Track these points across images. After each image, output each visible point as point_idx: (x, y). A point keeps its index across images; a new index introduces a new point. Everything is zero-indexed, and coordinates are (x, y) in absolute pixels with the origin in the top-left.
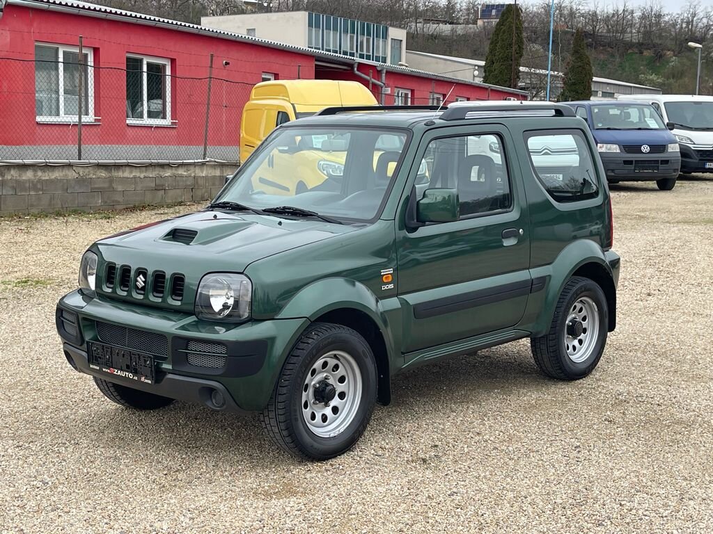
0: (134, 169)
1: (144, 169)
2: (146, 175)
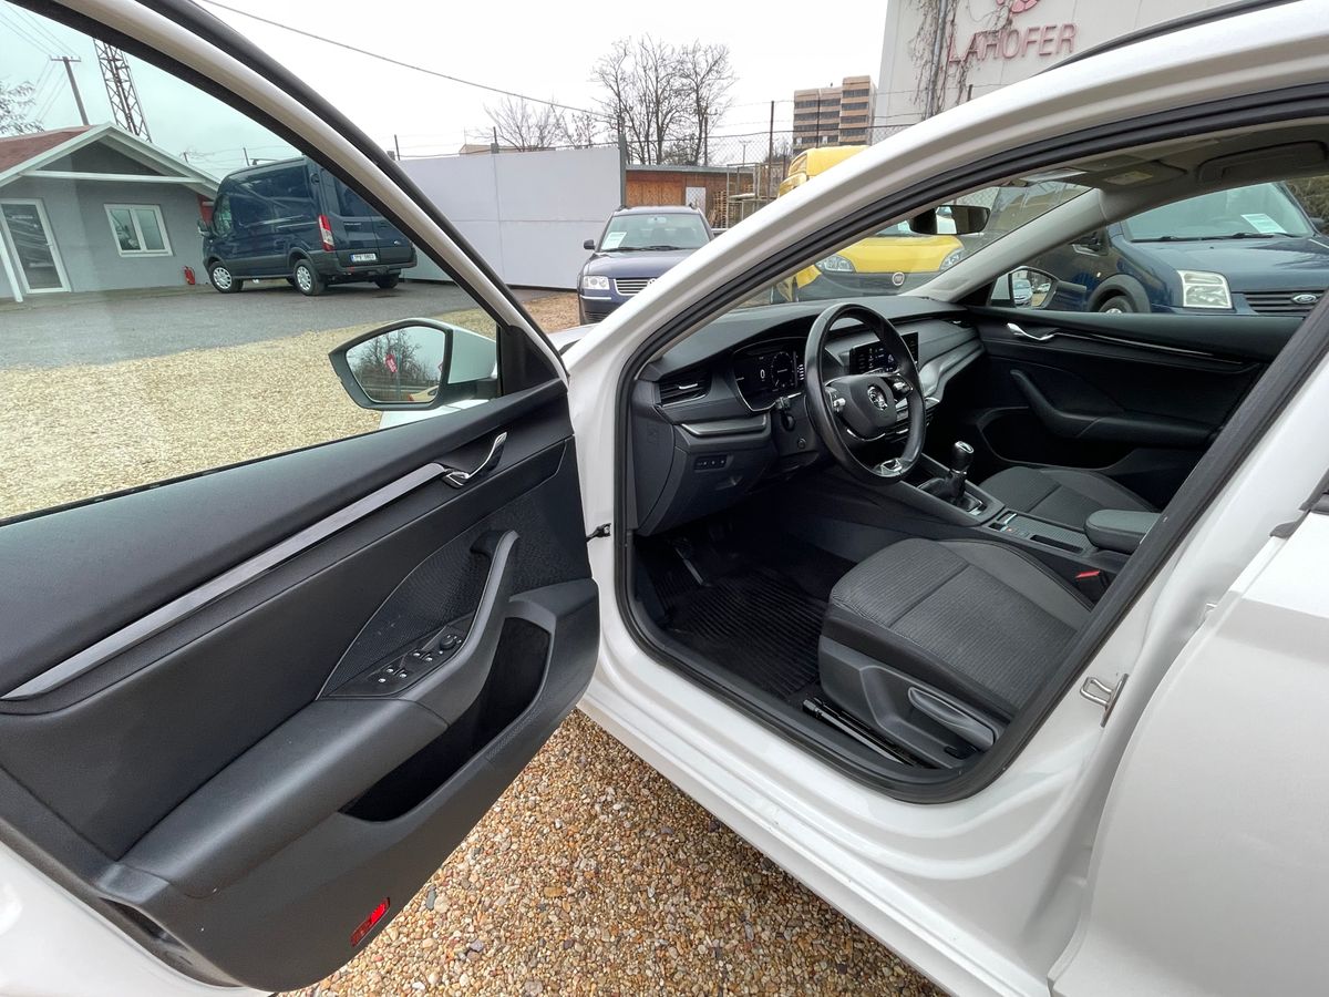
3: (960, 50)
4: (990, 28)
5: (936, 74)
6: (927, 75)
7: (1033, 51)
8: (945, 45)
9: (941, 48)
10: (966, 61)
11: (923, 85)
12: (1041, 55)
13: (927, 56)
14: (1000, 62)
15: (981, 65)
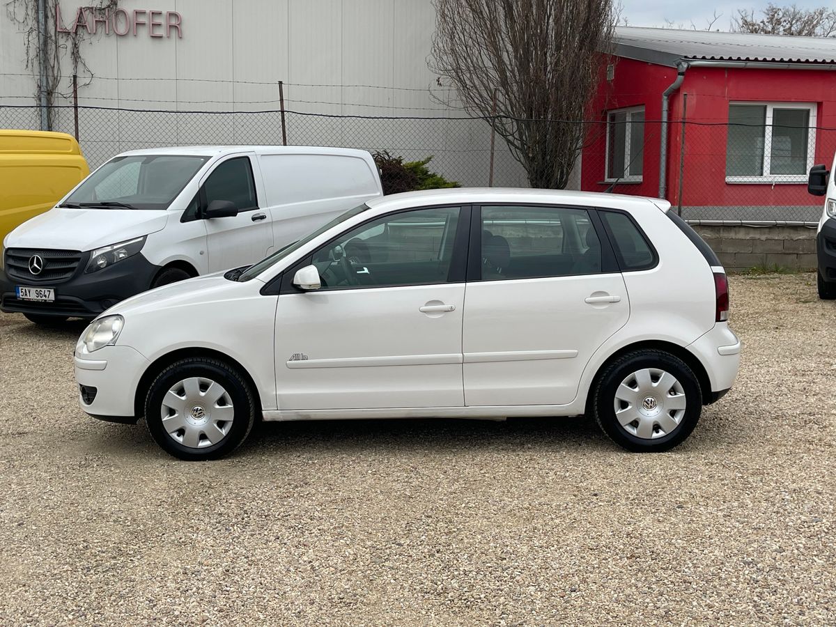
0: (752, 230)
1: (767, 230)
2: (769, 237)
3: (69, 21)
4: (96, 4)
5: (45, 43)
6: (34, 41)
7: (144, 33)
8: (50, 15)
9: (46, 17)
10: (76, 33)
11: (33, 53)
12: (152, 37)
13: (31, 23)
14: (113, 38)
15: (94, 39)
